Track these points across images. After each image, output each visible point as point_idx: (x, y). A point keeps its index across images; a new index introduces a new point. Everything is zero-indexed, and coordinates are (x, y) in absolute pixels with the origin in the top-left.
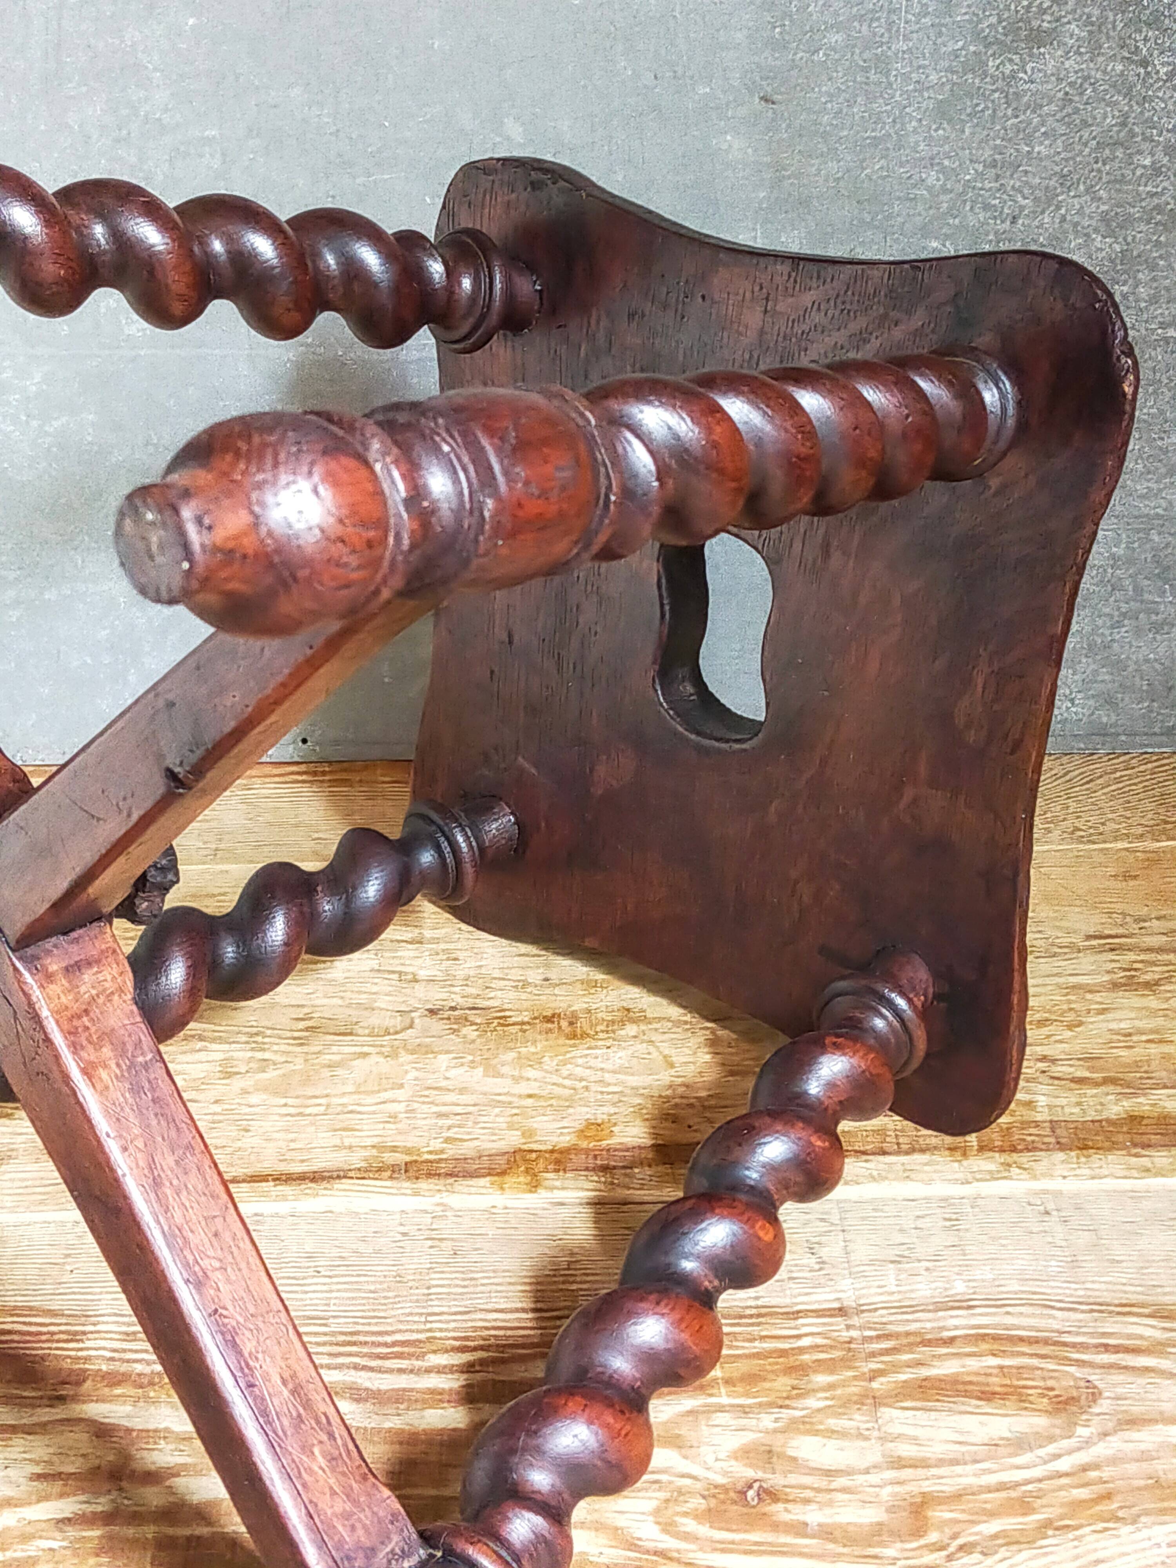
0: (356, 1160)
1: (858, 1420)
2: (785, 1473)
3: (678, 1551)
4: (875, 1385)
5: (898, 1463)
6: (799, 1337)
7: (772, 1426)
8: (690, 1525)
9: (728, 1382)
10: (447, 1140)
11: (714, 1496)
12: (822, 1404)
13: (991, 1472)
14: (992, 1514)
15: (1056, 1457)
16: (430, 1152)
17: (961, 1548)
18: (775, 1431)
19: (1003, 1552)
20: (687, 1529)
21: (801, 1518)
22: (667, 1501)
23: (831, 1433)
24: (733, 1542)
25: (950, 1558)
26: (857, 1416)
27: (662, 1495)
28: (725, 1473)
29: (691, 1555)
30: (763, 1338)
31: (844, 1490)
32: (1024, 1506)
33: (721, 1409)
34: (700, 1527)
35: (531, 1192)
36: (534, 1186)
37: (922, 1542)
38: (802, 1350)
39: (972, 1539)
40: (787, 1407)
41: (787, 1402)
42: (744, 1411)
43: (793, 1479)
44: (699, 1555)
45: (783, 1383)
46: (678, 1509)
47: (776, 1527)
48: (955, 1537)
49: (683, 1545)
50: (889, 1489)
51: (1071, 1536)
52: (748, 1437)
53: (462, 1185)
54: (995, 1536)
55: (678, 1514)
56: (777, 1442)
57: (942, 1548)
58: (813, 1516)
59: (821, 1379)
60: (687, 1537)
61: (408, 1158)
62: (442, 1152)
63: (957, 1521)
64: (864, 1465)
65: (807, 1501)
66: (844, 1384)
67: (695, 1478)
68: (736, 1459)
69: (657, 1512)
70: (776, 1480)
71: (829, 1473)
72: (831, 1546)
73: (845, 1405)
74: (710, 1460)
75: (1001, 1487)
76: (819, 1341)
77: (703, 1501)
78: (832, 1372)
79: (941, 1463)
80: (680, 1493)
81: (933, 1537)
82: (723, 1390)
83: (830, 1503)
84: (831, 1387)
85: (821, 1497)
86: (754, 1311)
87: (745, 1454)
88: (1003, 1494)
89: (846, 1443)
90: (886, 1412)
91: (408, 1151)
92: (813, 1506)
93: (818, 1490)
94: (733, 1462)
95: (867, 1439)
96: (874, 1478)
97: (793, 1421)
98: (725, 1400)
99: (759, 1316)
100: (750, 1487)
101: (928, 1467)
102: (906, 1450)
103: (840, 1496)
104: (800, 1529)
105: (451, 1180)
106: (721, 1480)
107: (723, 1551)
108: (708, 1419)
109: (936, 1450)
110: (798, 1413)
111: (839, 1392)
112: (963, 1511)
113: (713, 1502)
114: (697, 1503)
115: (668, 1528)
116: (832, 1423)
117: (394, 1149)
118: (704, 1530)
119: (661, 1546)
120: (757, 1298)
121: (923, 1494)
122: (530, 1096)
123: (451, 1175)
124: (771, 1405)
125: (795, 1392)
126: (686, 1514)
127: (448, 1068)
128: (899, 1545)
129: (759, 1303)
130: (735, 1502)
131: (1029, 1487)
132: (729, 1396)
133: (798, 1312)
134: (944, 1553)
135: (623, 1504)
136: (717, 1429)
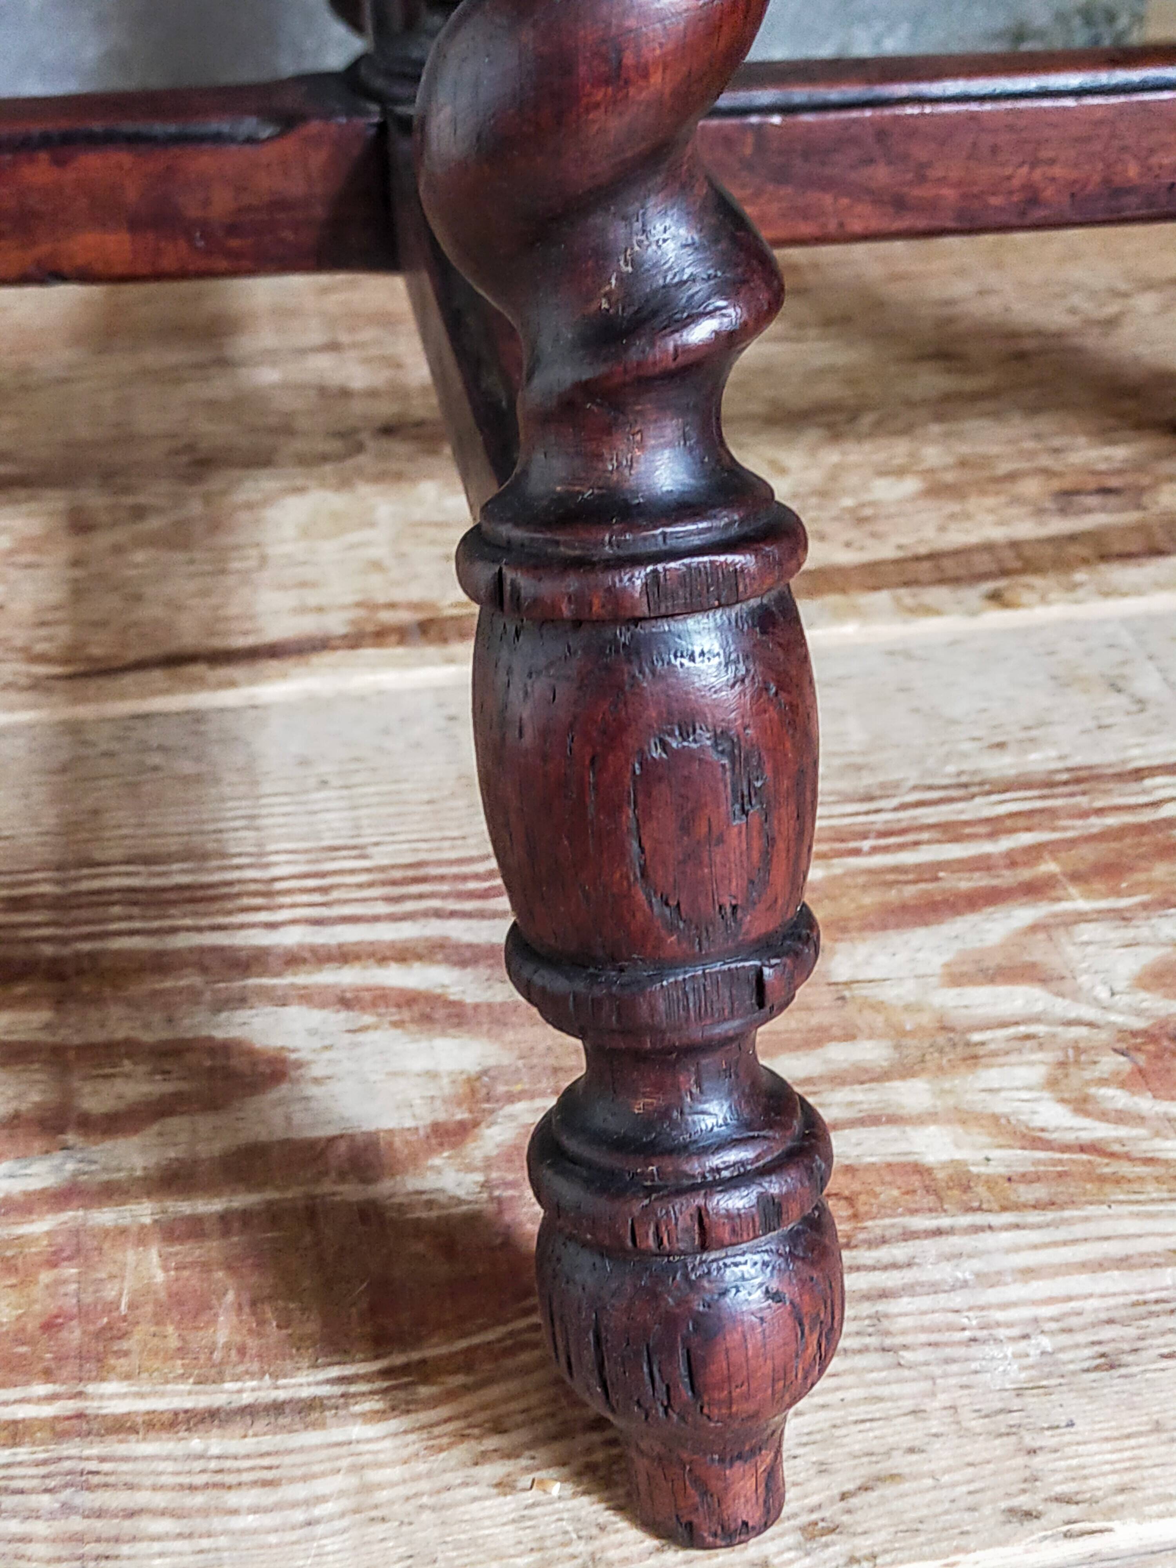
3: (1121, 1142)
8: (1119, 1098)
9: (1075, 877)
11: (1138, 1049)
20: (1120, 1106)
22: (1062, 1064)
27: (1050, 1056)
28: (1138, 1013)
29: (1144, 1146)
30: (1099, 812)
33: (1083, 914)
34: (1136, 1099)
42: (1123, 914)
44: (1158, 1143)
45: (1163, 871)
46: (1087, 1075)
49: (1122, 1132)
52: (1149, 956)
55: (1088, 1083)
60: (1121, 1117)
67: (1091, 1025)
68: (1146, 988)
69: (1052, 1083)
74: (1103, 993)
77: (1122, 1059)
80: (1078, 1050)
82: (1072, 890)
86: (1066, 776)
87: (1158, 980)
94: (1143, 995)
98: (1082, 904)
99: (1078, 781)
106: (1137, 1024)
108: (1071, 932)
113: (1141, 1059)
114: (1109, 1063)
115: (1080, 1106)
118: (1145, 1104)
119: (1086, 1136)
120: (1061, 755)
124: (1161, 904)
126: (1103, 1082)
129: (1068, 763)
132: (1086, 894)
133: (1137, 770)
135: (991, 1076)
136: (1090, 949)
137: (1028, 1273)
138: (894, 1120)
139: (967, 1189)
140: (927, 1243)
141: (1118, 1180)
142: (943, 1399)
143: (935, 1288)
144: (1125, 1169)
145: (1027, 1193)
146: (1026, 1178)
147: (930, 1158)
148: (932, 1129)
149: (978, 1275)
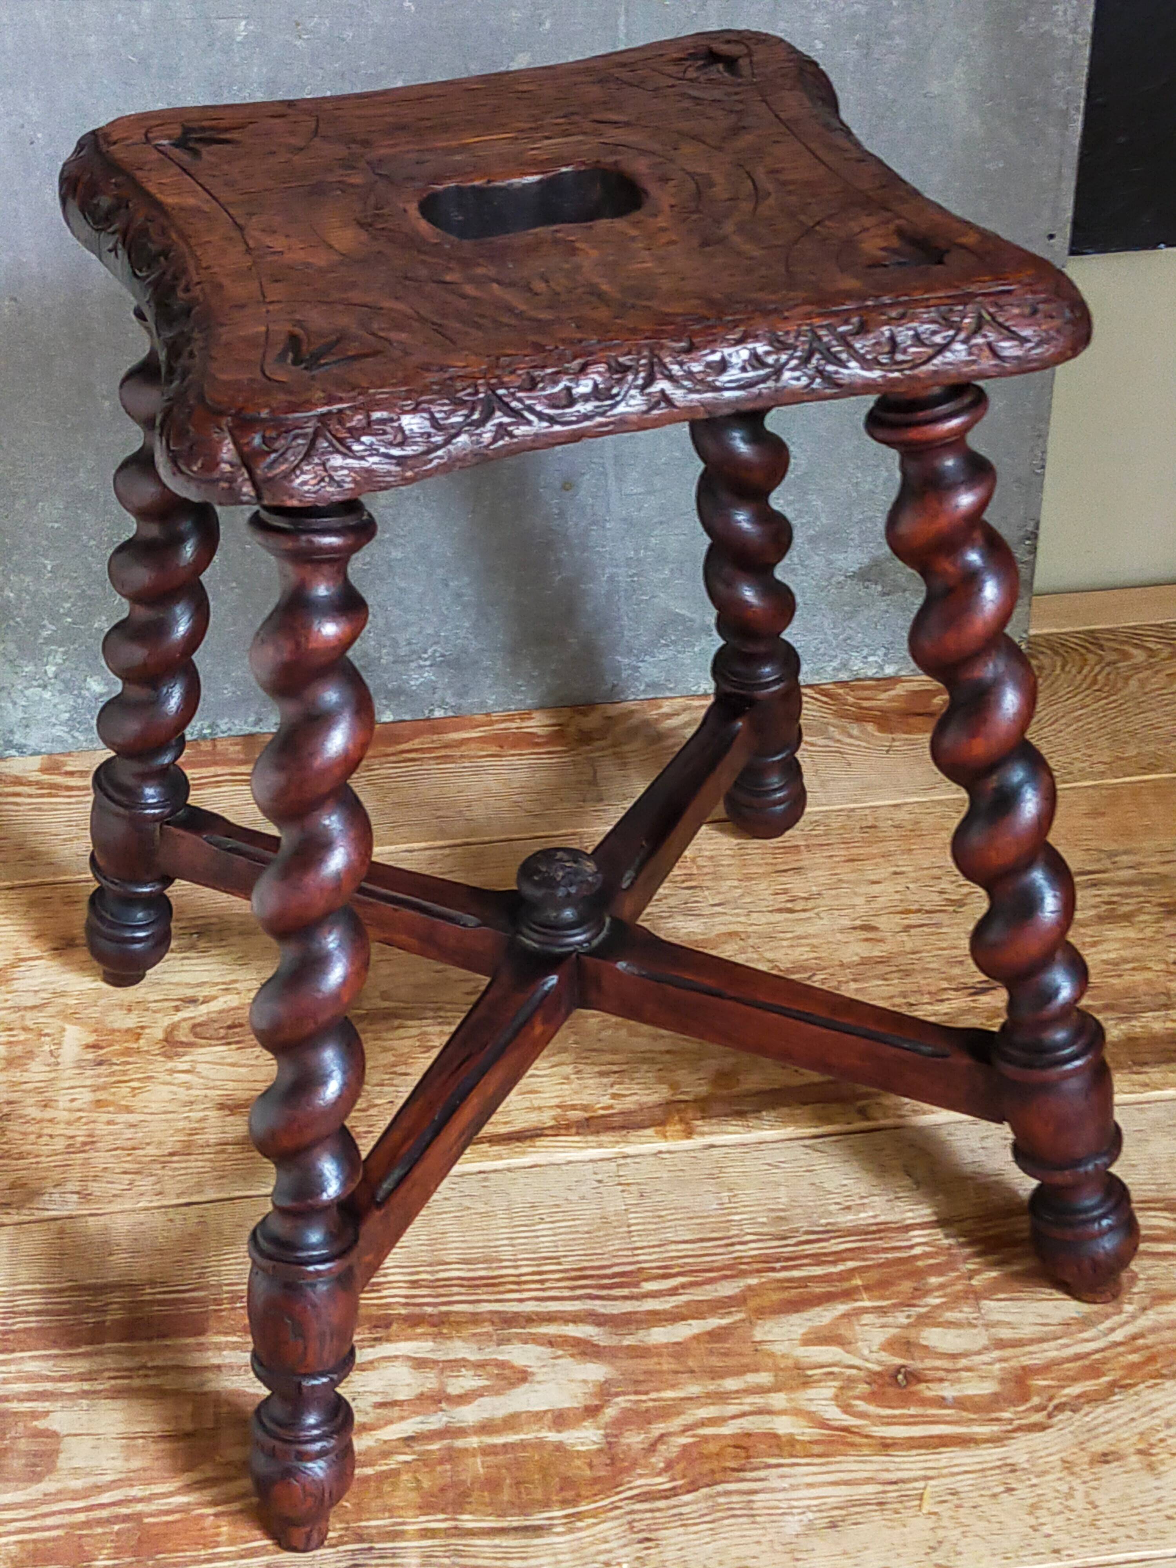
0: (547, 1118)
1: (966, 1312)
2: (922, 1360)
3: (857, 1427)
4: (974, 1282)
5: (1001, 1344)
6: (911, 1247)
7: (906, 1321)
8: (861, 1406)
9: (867, 1288)
10: (614, 1096)
11: (875, 1381)
12: (938, 1301)
13: (1067, 1346)
14: (1075, 1379)
15: (1112, 1330)
16: (602, 1108)
17: (1056, 1407)
18: (909, 1326)
19: (1086, 1408)
20: (860, 1409)
21: (940, 1393)
22: (842, 1388)
23: (950, 1324)
24: (895, 1416)
25: (1050, 1416)
26: (966, 1309)
27: (837, 1384)
28: (879, 1363)
29: (868, 1429)
30: (885, 1250)
31: (968, 1369)
32: (1094, 1371)
33: (865, 1310)
34: (869, 1407)
35: (688, 1138)
36: (689, 1133)
37: (1028, 1405)
38: (916, 1258)
39: (1063, 1399)
40: (914, 1306)
41: (914, 1302)
42: (882, 1311)
43: (929, 1363)
44: (873, 1428)
45: (906, 1286)
46: (851, 1394)
47: (924, 1402)
48: (1051, 1399)
49: (861, 1422)
50: (997, 1366)
51: (1131, 1392)
52: (890, 1332)
53: (633, 1135)
54: (1079, 1396)
55: (851, 1397)
56: (912, 1334)
57: (1044, 1408)
58: (948, 1391)
59: (934, 1280)
60: (862, 1415)
61: (587, 1115)
62: (611, 1107)
63: (1049, 1387)
64: (976, 1347)
65: (941, 1380)
66: (951, 1284)
67: (858, 1368)
68: (884, 1350)
69: (836, 1397)
70: (915, 1365)
71: (954, 1356)
72: (964, 1414)
73: (956, 1300)
74: (866, 1352)
75: (1078, 1357)
76: (928, 1249)
77: (867, 1386)
78: (941, 1274)
79: (1032, 1341)
80: (850, 1381)
81: (1036, 1400)
82: (865, 1296)
83: (959, 1380)
84: (942, 1286)
85: (951, 1376)
86: (874, 1228)
87: (890, 1346)
88: (1079, 1363)
89: (962, 1331)
90: (986, 1304)
91: (585, 1108)
92: (946, 1384)
93: (947, 1370)
94: (883, 1353)
95: (975, 1326)
96: (985, 1358)
97: (920, 1316)
98: (867, 1304)
99: (879, 1231)
100: (899, 1372)
101: (1023, 1345)
102: (1005, 1333)
103: (964, 1374)
104: (941, 1402)
105: (624, 1132)
106: (877, 1368)
107: (889, 1424)
108: (858, 1320)
109: (1027, 1332)
110: (923, 1310)
111: (949, 1290)
112: (1052, 1379)
113: (875, 1386)
114: (863, 1388)
115: (847, 1409)
116: (949, 1315)
117: (573, 1107)
118: (872, 1409)
119: (845, 1424)
120: (875, 1217)
121: (1023, 1368)
122: (668, 1052)
123: (623, 1127)
124: (902, 1304)
125: (918, 1293)
126: (857, 1397)
127: (600, 1031)
128: (1012, 1409)
129: (878, 1220)
130: (890, 1385)
131: (1097, 1356)
132: (869, 1300)
133: (908, 1226)
134: (1045, 1413)
135: (811, 1393)
136: (866, 1328)
137: (810, 1485)
138: (770, 1412)
139: (793, 1446)
140: (774, 1470)
141: (852, 1445)
142: (769, 1538)
143: (773, 1490)
144: (858, 1440)
145: (817, 1449)
146: (816, 1442)
147: (780, 1432)
148: (784, 1418)
149: (791, 1485)
